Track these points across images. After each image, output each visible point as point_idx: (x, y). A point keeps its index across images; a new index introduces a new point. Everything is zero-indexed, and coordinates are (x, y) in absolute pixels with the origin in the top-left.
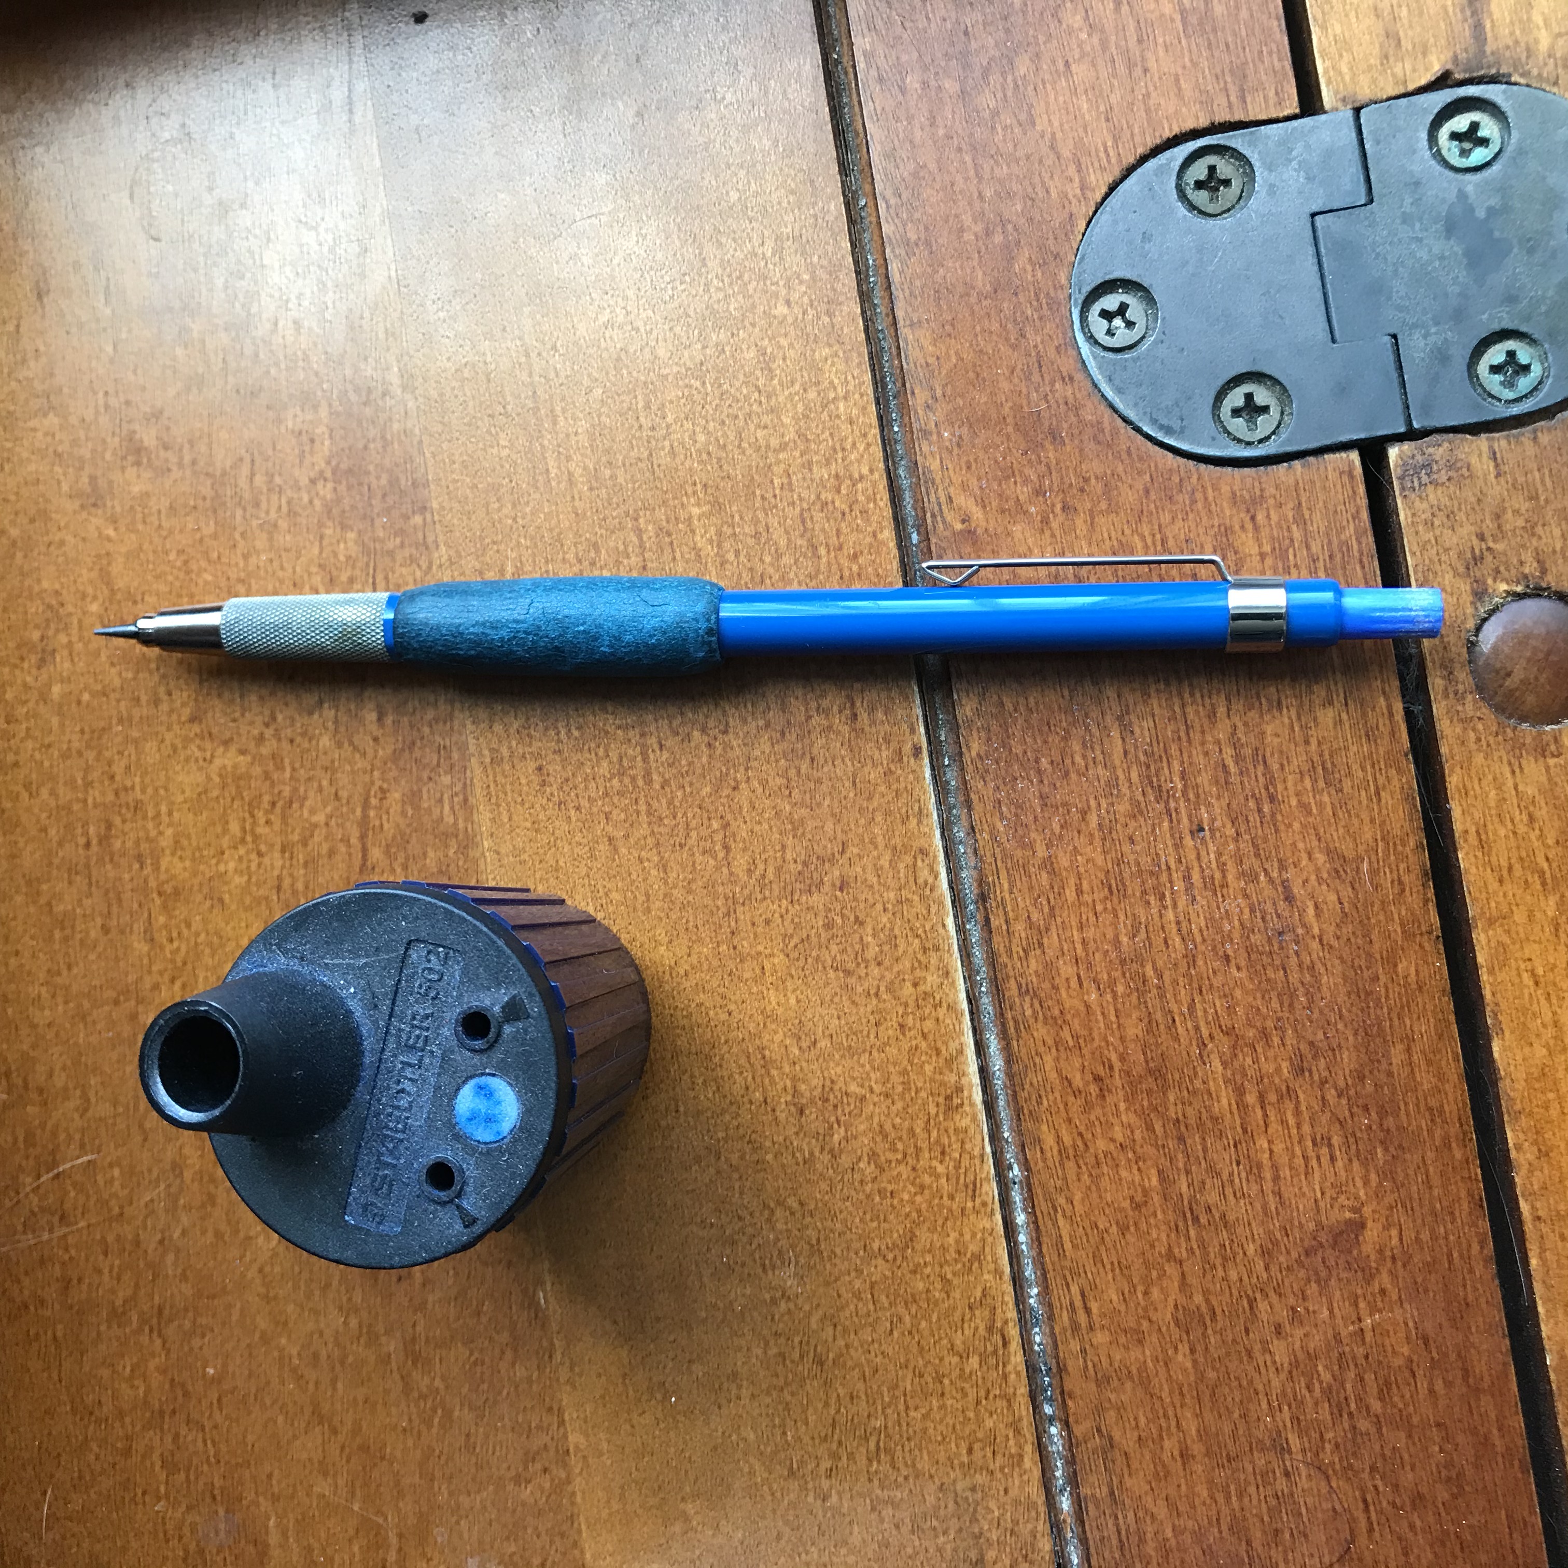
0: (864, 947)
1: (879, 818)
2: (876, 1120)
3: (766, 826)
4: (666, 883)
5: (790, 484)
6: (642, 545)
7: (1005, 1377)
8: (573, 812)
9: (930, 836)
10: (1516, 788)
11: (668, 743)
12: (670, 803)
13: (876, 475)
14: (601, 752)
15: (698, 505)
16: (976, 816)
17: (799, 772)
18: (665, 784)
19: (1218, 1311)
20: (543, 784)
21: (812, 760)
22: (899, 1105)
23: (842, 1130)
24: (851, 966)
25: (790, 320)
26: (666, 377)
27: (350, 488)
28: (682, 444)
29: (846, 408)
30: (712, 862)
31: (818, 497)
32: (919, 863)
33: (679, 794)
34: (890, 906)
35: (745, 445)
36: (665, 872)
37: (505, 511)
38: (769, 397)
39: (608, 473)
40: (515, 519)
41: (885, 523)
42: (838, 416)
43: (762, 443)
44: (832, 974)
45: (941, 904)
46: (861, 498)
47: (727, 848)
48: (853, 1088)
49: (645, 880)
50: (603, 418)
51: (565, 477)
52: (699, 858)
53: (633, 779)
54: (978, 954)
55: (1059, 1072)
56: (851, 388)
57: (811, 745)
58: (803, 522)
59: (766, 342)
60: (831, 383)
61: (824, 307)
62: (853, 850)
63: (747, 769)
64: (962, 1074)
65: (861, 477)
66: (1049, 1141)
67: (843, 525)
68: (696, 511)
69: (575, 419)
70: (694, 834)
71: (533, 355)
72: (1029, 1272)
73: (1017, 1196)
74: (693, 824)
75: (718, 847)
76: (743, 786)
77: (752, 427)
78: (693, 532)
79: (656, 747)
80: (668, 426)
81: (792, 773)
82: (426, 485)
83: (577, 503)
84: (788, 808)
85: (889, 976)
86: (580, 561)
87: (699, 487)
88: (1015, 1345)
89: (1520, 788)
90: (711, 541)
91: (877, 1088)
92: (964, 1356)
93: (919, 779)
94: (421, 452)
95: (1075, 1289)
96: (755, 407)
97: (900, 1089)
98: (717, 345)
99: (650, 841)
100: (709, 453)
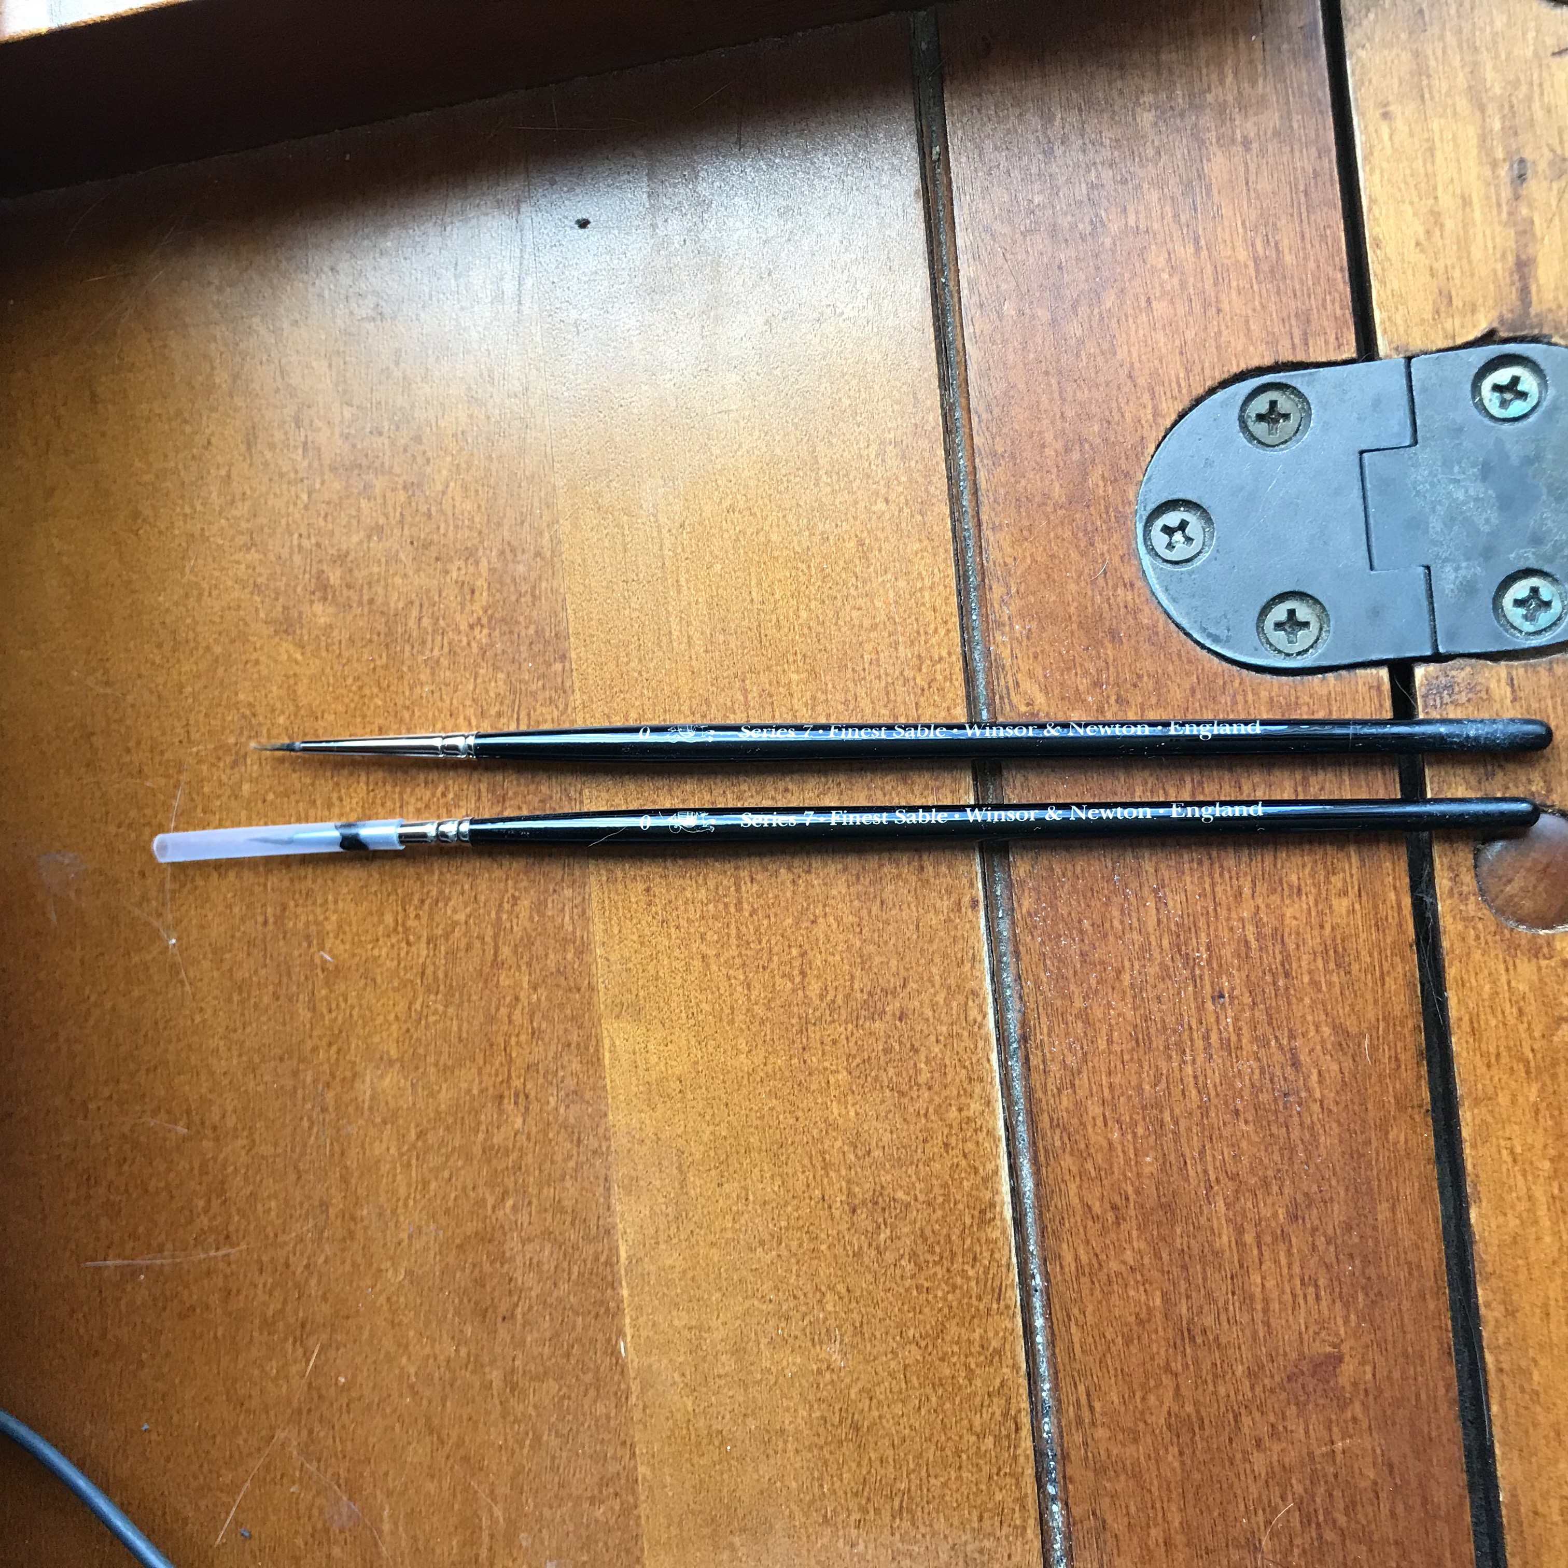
0: (918, 1071)
1: (937, 960)
2: (918, 1225)
3: (838, 958)
4: (749, 999)
5: (878, 660)
6: (746, 703)
7: (1015, 1458)
8: (673, 930)
9: (982, 981)
10: (1509, 983)
11: (759, 877)
12: (757, 930)
13: (954, 658)
14: (700, 881)
15: (798, 672)
16: (1022, 966)
17: (870, 912)
18: (753, 912)
19: (1206, 1422)
20: (650, 904)
21: (882, 903)
22: (939, 1213)
23: (888, 1231)
24: (905, 1088)
25: (887, 516)
26: (777, 559)
27: (502, 634)
28: (787, 618)
29: (931, 597)
30: (789, 985)
31: (902, 673)
32: (970, 1003)
33: (765, 922)
34: (942, 1038)
35: (841, 623)
36: (749, 988)
37: (632, 665)
38: (864, 582)
39: (722, 638)
40: (640, 673)
41: (959, 701)
42: (923, 604)
43: (856, 622)
44: (888, 1093)
45: (987, 1040)
46: (939, 677)
47: (803, 974)
48: (900, 1195)
49: (731, 995)
50: (721, 591)
51: (685, 640)
52: (778, 980)
53: (726, 905)
54: (1018, 1087)
55: (1081, 1199)
56: (936, 579)
57: (882, 890)
58: (887, 694)
59: (865, 534)
60: (920, 574)
61: (918, 506)
62: (912, 985)
63: (824, 906)
64: (996, 1192)
65: (941, 659)
66: (1068, 1258)
67: (922, 699)
68: (795, 677)
69: (698, 590)
70: (775, 958)
71: (664, 531)
72: (1043, 1368)
73: (1037, 1302)
74: (776, 950)
75: (796, 972)
76: (821, 920)
77: (848, 608)
78: (791, 695)
79: (748, 879)
80: (776, 602)
81: (864, 913)
82: (567, 637)
83: (694, 663)
84: (858, 943)
85: (937, 1100)
86: (693, 713)
87: (799, 657)
88: (1026, 1431)
89: (1513, 984)
90: (806, 705)
91: (921, 1198)
92: (981, 1436)
93: (974, 928)
94: (564, 608)
95: (1081, 1389)
96: (852, 590)
97: (940, 1200)
98: (822, 533)
99: (738, 961)
100: (810, 628)
